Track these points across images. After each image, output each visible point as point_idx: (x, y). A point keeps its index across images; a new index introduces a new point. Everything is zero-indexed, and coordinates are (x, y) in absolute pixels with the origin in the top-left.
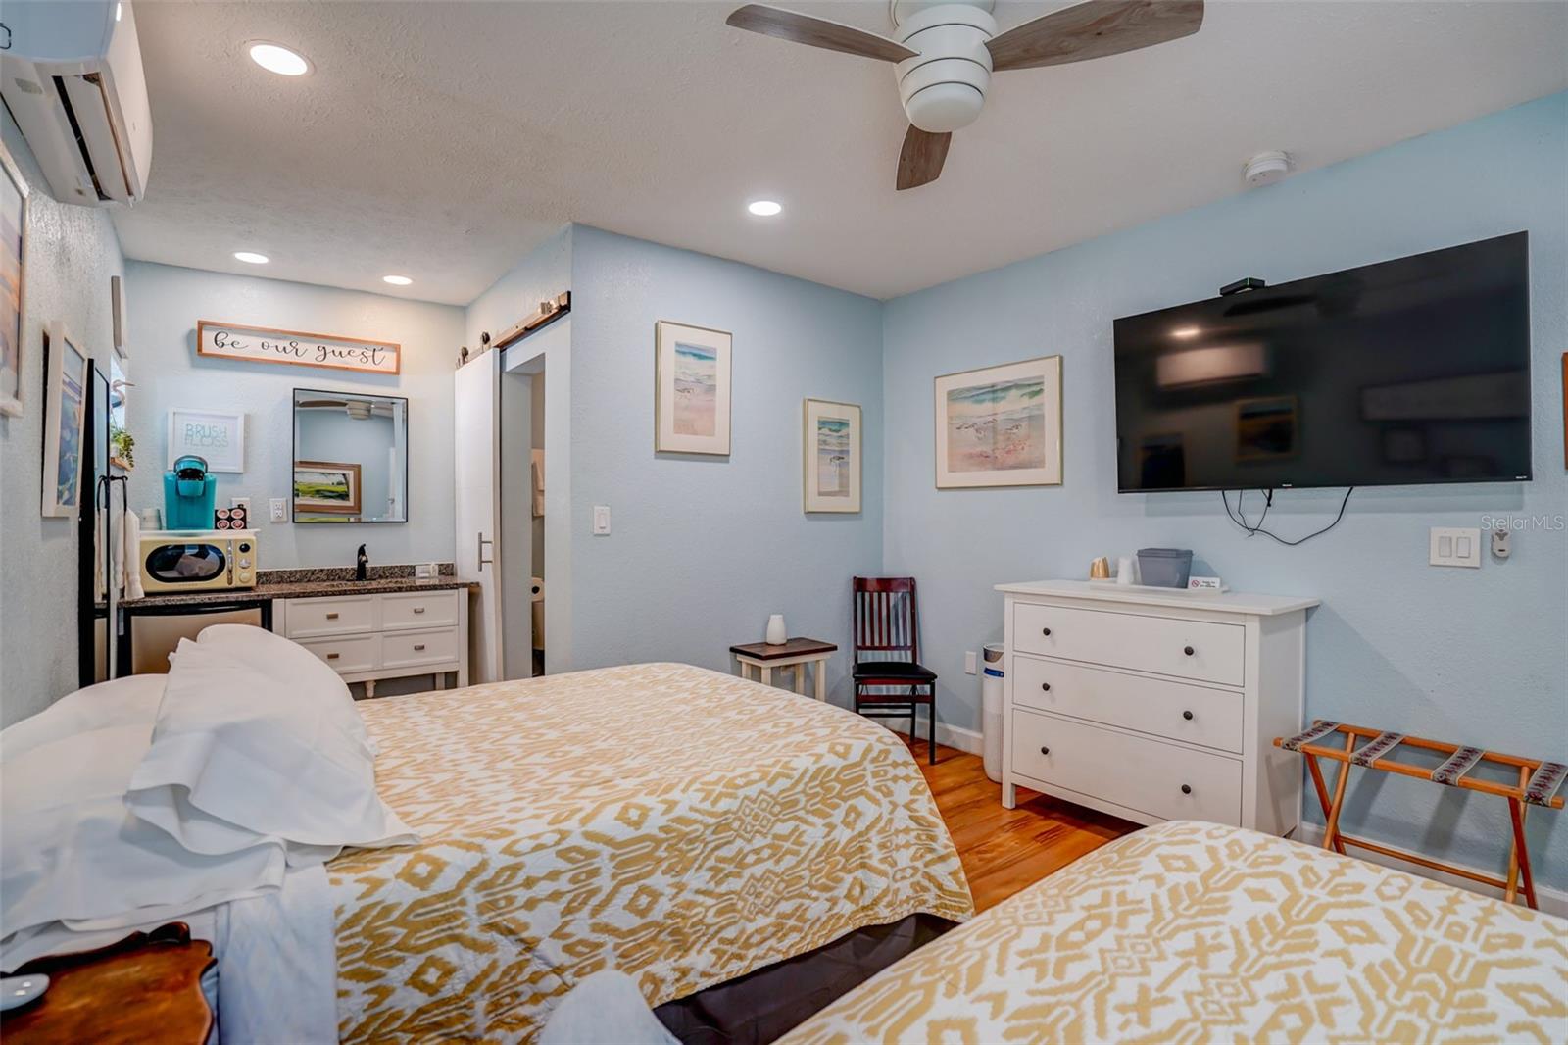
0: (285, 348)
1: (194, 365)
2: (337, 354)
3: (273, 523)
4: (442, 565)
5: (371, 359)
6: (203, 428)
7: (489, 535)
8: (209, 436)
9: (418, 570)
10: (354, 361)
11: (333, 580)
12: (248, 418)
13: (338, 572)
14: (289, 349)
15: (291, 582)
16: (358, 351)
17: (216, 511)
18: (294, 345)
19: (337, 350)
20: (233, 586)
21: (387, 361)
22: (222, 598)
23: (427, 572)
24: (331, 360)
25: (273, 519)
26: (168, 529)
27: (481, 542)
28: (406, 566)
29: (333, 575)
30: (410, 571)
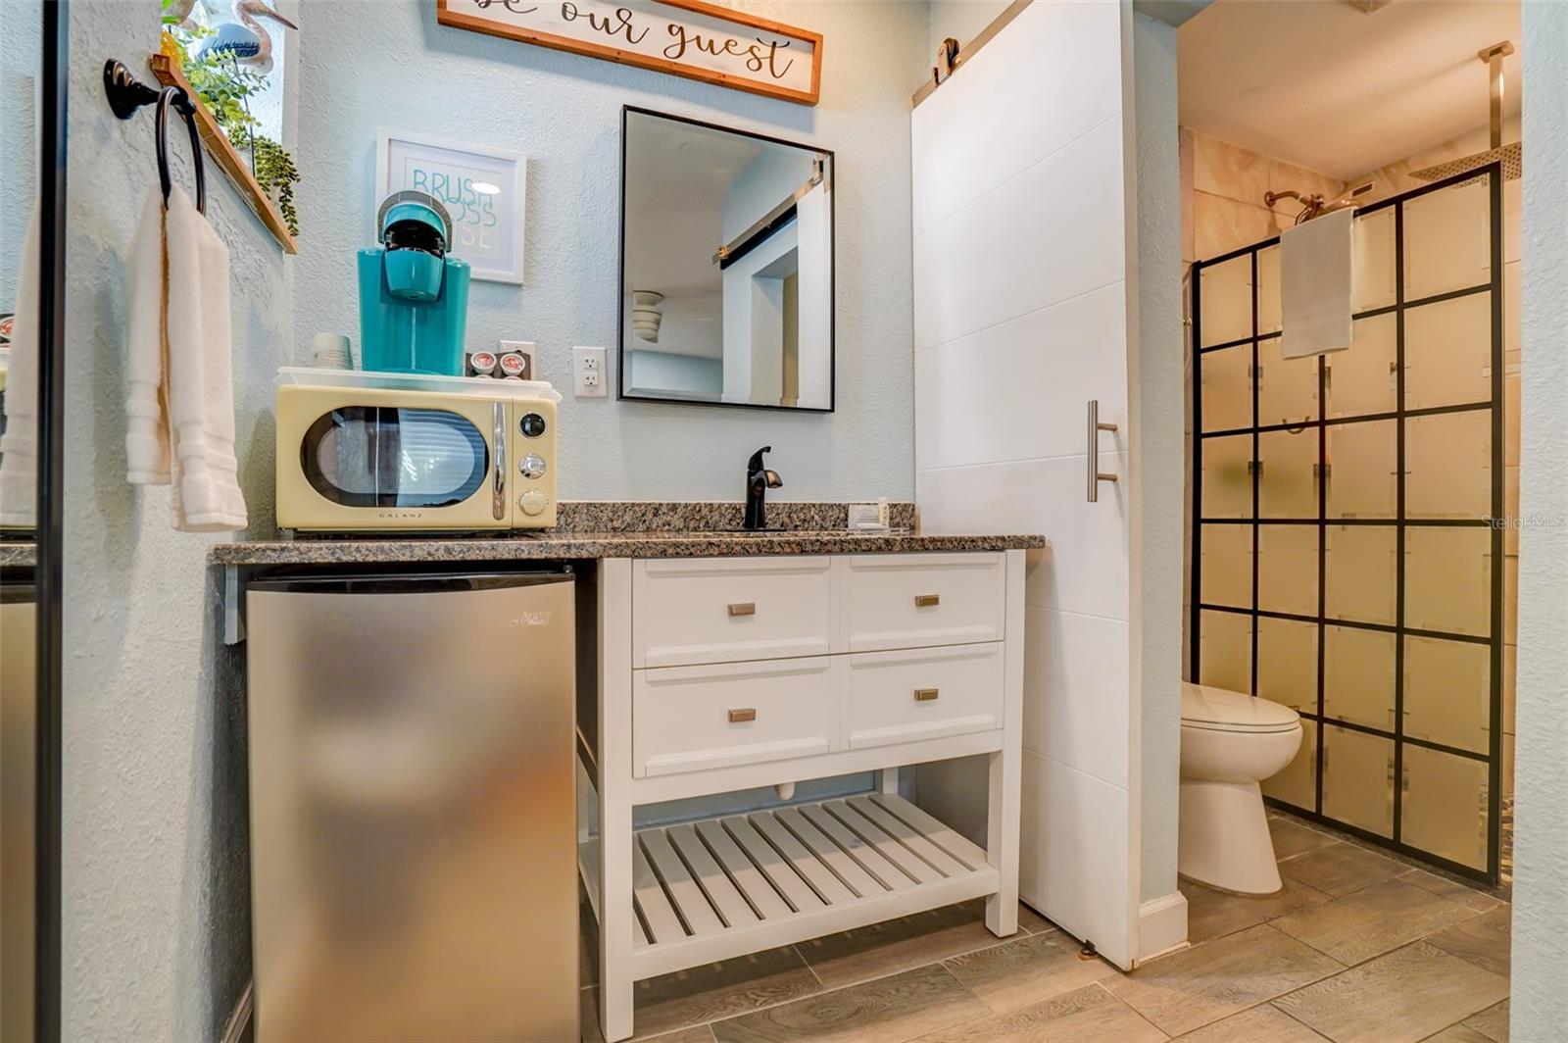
0: (606, 21)
1: (430, 45)
2: (704, 45)
3: (579, 398)
4: (895, 505)
5: (766, 63)
6: (446, 181)
7: (1114, 410)
8: (458, 200)
9: (854, 515)
10: (735, 66)
11: (695, 529)
12: (533, 169)
13: (705, 511)
14: (615, 23)
15: (614, 529)
16: (744, 44)
17: (469, 356)
18: (624, 15)
19: (706, 36)
20: (506, 522)
21: (794, 70)
22: (483, 550)
23: (869, 519)
24: (694, 58)
25: (580, 390)
26: (366, 368)
27: (1096, 427)
28: (831, 506)
29: (696, 516)
30: (840, 515)
